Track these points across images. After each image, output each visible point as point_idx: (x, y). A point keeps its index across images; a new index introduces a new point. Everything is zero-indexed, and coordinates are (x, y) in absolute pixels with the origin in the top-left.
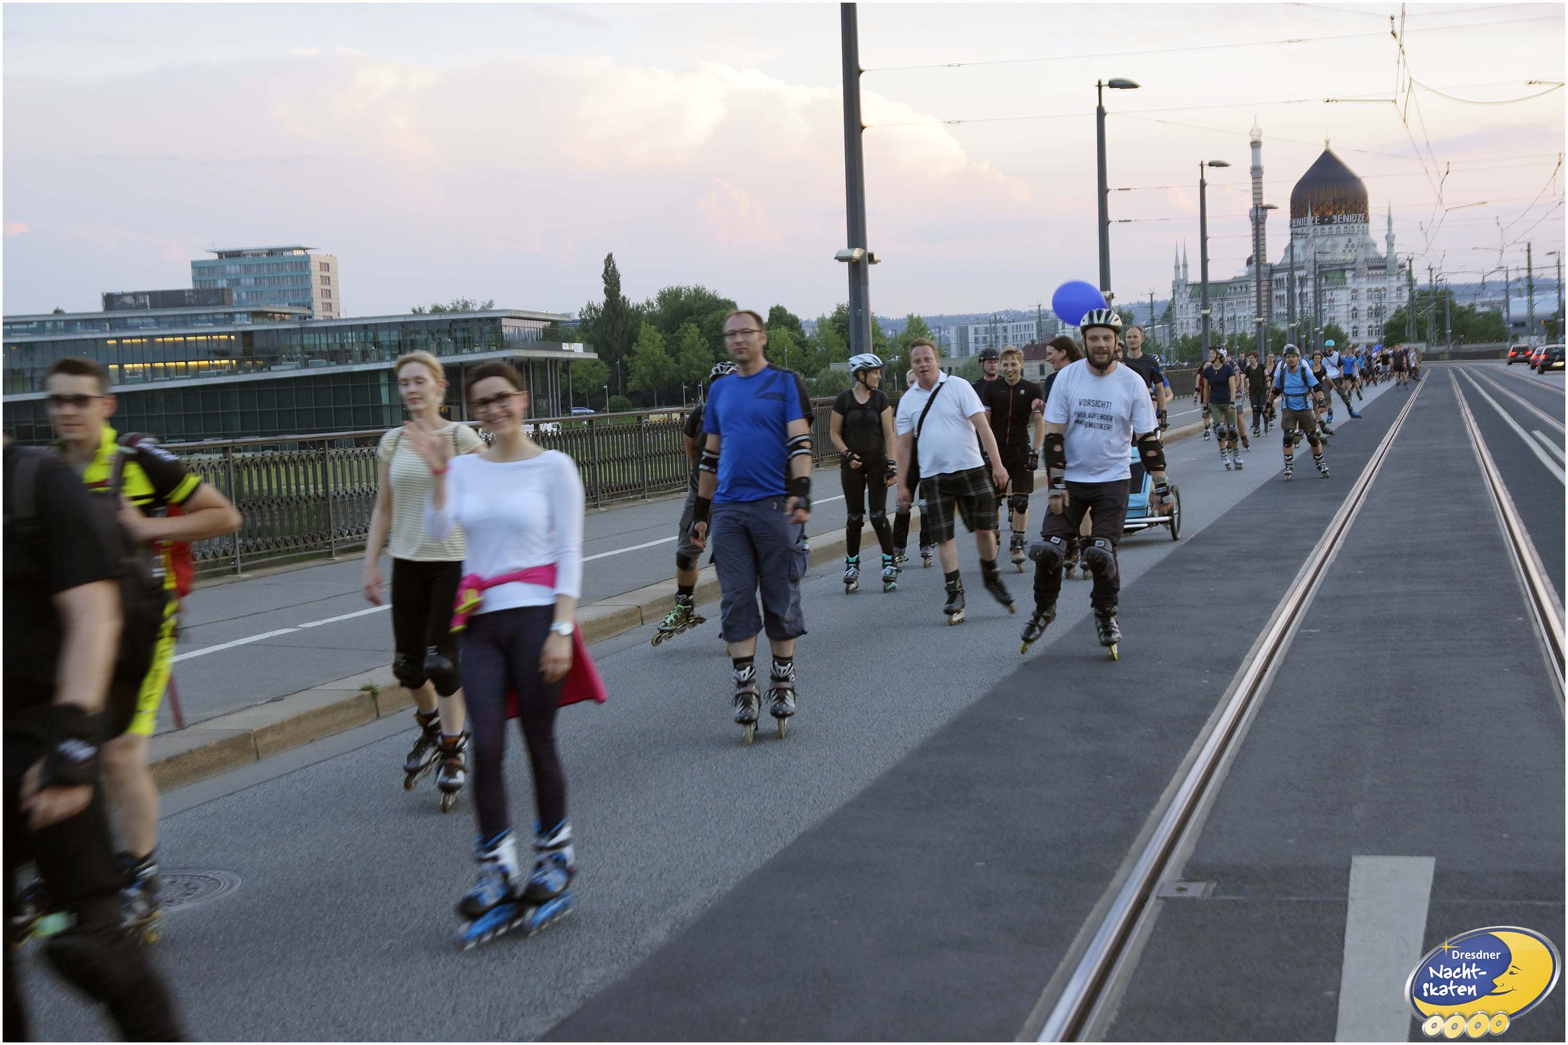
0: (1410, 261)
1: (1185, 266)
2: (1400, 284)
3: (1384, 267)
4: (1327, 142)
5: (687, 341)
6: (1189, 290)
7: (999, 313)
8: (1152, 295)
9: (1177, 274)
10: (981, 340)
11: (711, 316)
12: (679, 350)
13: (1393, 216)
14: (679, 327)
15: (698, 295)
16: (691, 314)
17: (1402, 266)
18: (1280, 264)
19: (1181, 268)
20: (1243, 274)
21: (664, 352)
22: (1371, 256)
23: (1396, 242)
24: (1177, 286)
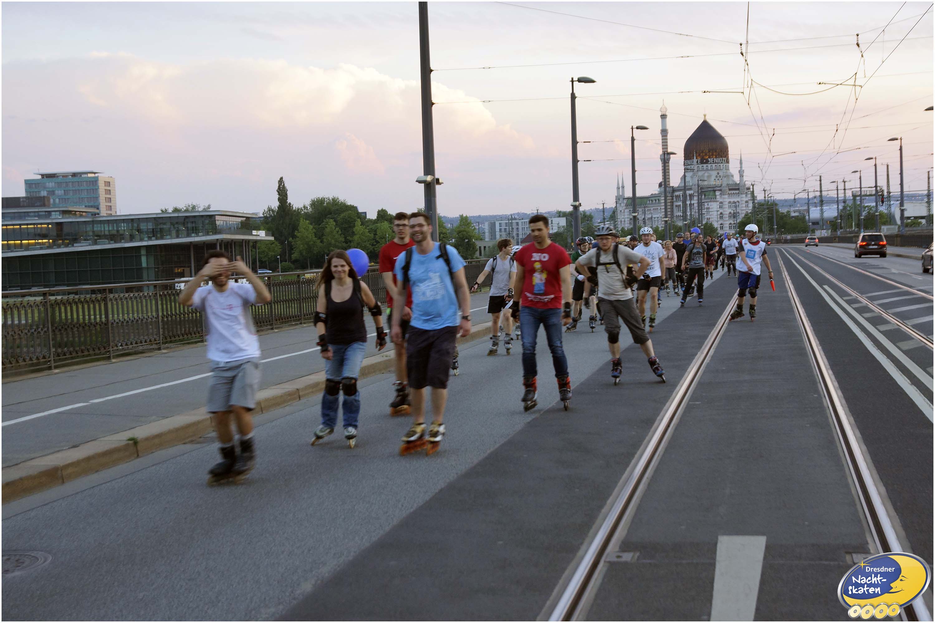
0: (753, 185)
1: (623, 187)
2: (747, 199)
3: (738, 189)
4: (705, 116)
5: (328, 230)
6: (625, 201)
7: (514, 214)
8: (603, 204)
9: (618, 192)
10: (503, 230)
11: (342, 215)
12: (323, 235)
13: (743, 159)
14: (323, 222)
15: (335, 202)
16: (331, 214)
17: (749, 189)
18: (678, 187)
19: (621, 189)
20: (657, 193)
21: (314, 236)
22: (731, 182)
23: (744, 174)
24: (619, 199)
